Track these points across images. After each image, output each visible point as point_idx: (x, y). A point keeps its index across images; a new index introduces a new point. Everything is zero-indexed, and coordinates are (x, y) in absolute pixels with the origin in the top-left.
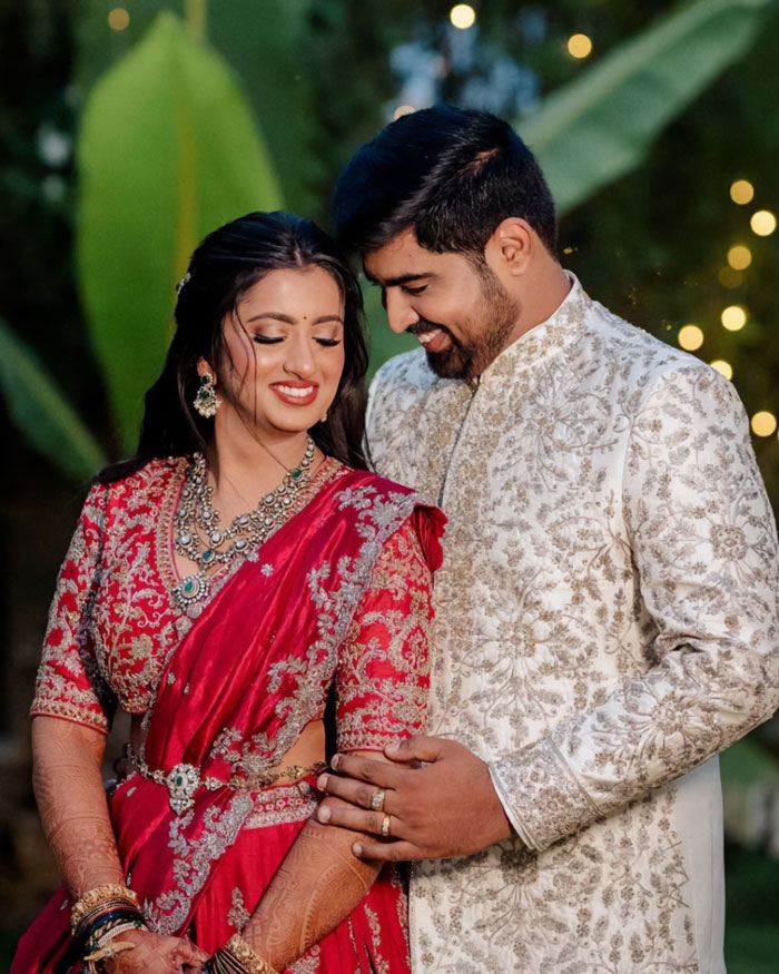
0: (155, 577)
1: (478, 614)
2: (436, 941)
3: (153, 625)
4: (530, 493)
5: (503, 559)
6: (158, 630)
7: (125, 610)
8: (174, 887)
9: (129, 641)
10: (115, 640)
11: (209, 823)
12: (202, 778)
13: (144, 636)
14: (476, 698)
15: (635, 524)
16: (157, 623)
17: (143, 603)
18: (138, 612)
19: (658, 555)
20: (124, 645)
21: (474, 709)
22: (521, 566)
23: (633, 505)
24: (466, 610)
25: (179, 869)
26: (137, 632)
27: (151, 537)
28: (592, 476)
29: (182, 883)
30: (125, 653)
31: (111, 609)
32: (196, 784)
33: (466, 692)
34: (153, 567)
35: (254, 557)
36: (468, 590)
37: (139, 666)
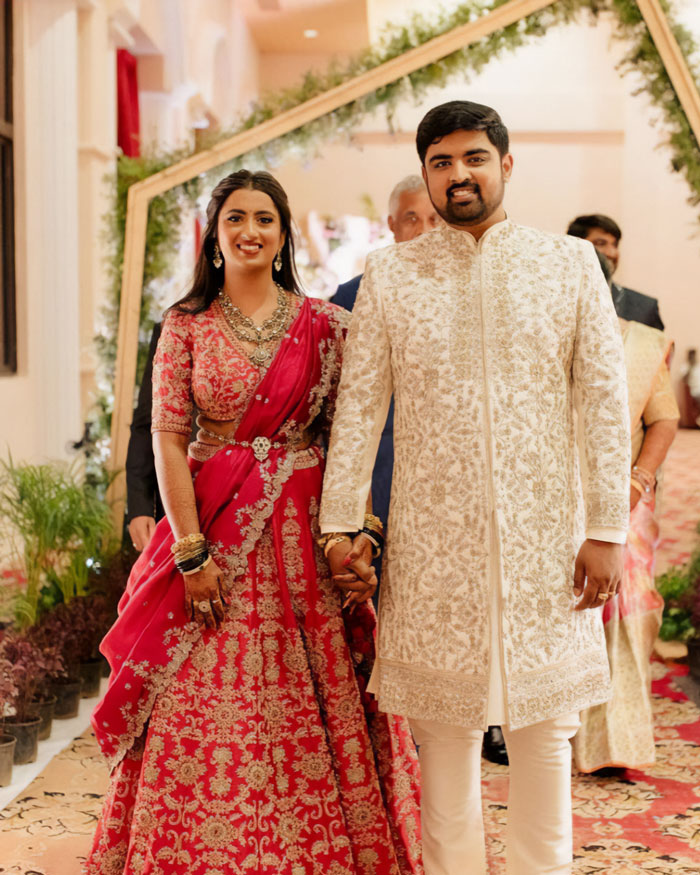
0: (235, 352)
1: (517, 361)
2: (508, 531)
3: (243, 374)
4: (539, 299)
5: (531, 332)
6: (246, 377)
7: (226, 369)
8: (264, 497)
9: (231, 384)
10: (222, 384)
11: (279, 466)
12: (272, 443)
13: (239, 381)
14: (522, 403)
15: (583, 313)
16: (245, 374)
17: (235, 365)
18: (233, 369)
19: (594, 329)
20: (228, 386)
21: (521, 410)
22: (541, 336)
23: (583, 304)
24: (509, 360)
25: (266, 488)
26: (235, 379)
27: (221, 334)
28: (567, 290)
29: (268, 495)
30: (228, 390)
31: (217, 369)
32: (270, 446)
33: (516, 401)
34: (232, 347)
35: (288, 336)
36: (510, 350)
37: (236, 396)
